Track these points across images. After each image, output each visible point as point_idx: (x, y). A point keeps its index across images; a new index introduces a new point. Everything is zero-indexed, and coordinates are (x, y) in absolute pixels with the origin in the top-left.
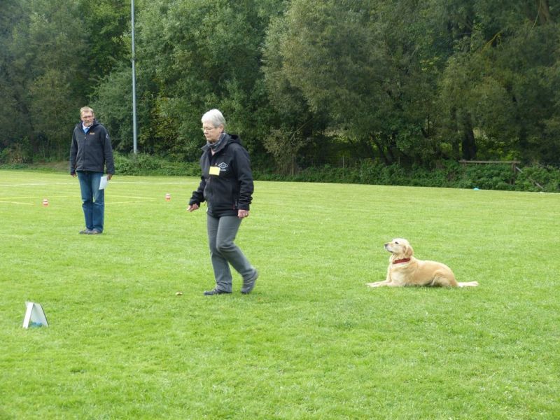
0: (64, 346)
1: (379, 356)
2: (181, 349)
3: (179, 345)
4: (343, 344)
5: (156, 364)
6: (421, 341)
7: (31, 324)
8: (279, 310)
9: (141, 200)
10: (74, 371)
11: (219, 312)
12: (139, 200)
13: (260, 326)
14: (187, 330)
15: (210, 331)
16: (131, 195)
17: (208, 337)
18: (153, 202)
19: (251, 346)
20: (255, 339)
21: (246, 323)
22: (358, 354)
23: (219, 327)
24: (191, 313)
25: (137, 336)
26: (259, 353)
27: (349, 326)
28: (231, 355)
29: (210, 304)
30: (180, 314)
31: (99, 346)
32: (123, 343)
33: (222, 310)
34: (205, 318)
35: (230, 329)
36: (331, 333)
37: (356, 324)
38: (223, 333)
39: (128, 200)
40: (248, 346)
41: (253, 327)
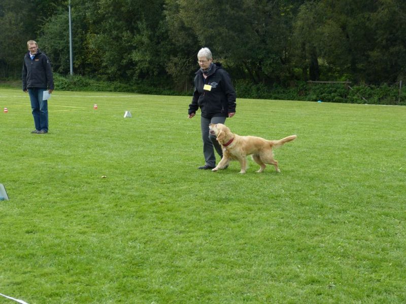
0: (21, 214)
1: (249, 221)
2: (106, 216)
3: (105, 214)
4: (223, 213)
5: (87, 227)
6: (278, 211)
8: (177, 189)
9: (76, 109)
10: (28, 232)
11: (133, 190)
12: (74, 109)
13: (162, 200)
14: (110, 203)
15: (127, 203)
16: (69, 105)
17: (125, 208)
18: (84, 111)
19: (157, 214)
20: (159, 209)
21: (153, 198)
22: (234, 220)
23: (134, 201)
24: (112, 191)
25: (74, 207)
26: (162, 220)
27: (227, 200)
28: (141, 221)
29: (126, 184)
30: (105, 192)
31: (46, 214)
32: (64, 212)
33: (135, 189)
34: (123, 195)
35: (141, 202)
36: (214, 205)
37: (232, 199)
38: (136, 205)
39: (66, 109)
40: (154, 215)
41: (158, 201)
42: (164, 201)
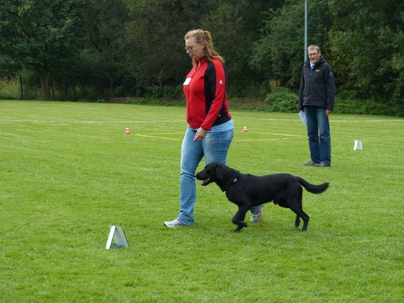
0: (131, 265)
3: (235, 269)
5: (204, 284)
7: (113, 245)
9: (290, 137)
10: (127, 285)
11: (291, 242)
12: (287, 137)
13: (322, 255)
14: (251, 256)
16: (281, 133)
18: (299, 140)
19: (303, 273)
20: (310, 267)
21: (311, 252)
24: (262, 242)
28: (277, 280)
31: (161, 266)
32: (185, 265)
33: (294, 241)
36: (388, 265)
38: (282, 260)
40: (299, 273)
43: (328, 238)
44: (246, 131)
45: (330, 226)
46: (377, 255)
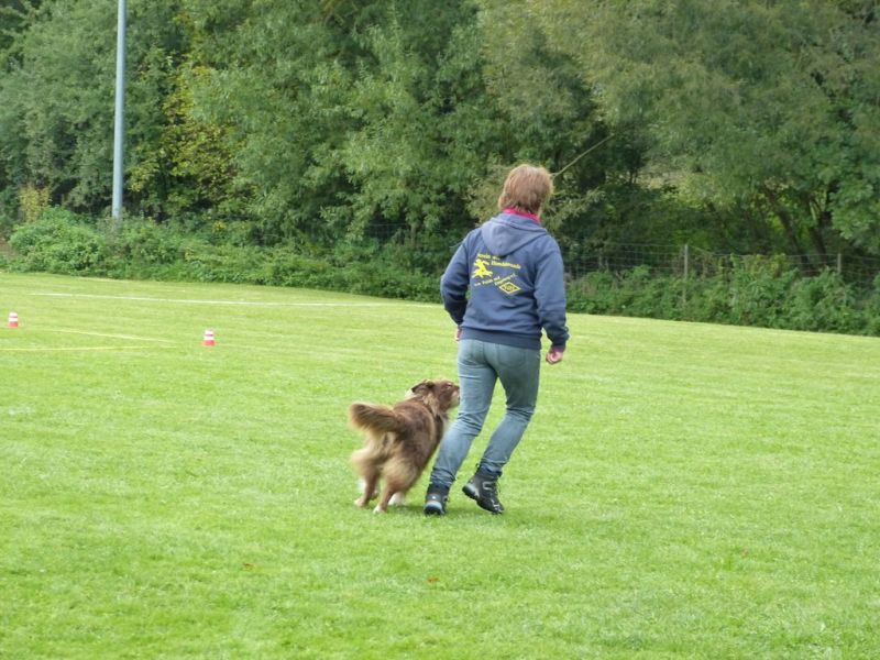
8: (480, 606)
9: (138, 342)
11: (339, 604)
12: (133, 343)
13: (432, 634)
14: (268, 635)
15: (320, 640)
16: (110, 331)
17: (316, 651)
18: (168, 351)
21: (402, 628)
23: (341, 635)
24: (275, 604)
25: (157, 645)
29: (319, 587)
33: (347, 601)
34: (307, 615)
35: (364, 638)
37: (654, 641)
38: (348, 646)
39: (104, 344)
41: (417, 638)
42: (437, 639)
43: (421, 595)
44: (16, 324)
45: (405, 566)
46: (557, 635)
